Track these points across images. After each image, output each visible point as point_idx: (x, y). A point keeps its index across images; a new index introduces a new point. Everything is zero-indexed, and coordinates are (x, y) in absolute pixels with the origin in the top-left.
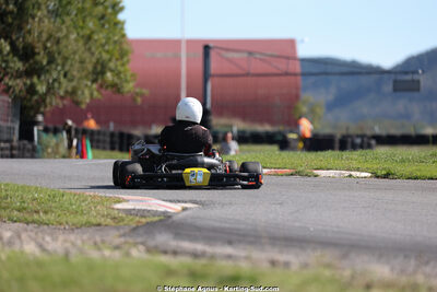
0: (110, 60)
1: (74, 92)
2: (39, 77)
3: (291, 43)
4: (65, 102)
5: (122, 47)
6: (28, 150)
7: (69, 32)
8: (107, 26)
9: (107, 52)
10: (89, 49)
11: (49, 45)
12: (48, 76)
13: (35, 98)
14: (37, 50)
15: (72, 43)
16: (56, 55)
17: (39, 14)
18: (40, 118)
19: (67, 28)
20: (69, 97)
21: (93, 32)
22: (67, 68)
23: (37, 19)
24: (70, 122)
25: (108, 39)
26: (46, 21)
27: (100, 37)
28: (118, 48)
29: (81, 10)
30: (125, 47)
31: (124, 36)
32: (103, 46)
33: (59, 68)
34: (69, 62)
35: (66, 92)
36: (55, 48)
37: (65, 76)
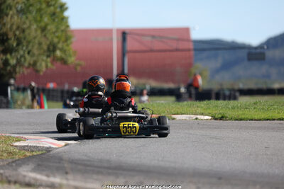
0: (59, 42)
1: (35, 64)
2: (11, 54)
3: (187, 30)
4: (29, 71)
5: (67, 34)
6: (4, 103)
7: (31, 25)
8: (56, 20)
9: (57, 37)
10: (45, 36)
11: (17, 33)
12: (17, 54)
13: (9, 68)
14: (9, 37)
15: (33, 31)
16: (23, 40)
17: (11, 13)
18: (12, 81)
19: (30, 22)
20: (31, 67)
21: (47, 25)
22: (30, 48)
23: (9, 16)
24: (33, 84)
25: (57, 28)
26: (16, 17)
27: (51, 27)
28: (64, 34)
29: (39, 10)
30: (69, 34)
31: (68, 26)
32: (54, 33)
33: (24, 48)
34: (31, 44)
35: (30, 64)
36: (22, 35)
37: (29, 53)
